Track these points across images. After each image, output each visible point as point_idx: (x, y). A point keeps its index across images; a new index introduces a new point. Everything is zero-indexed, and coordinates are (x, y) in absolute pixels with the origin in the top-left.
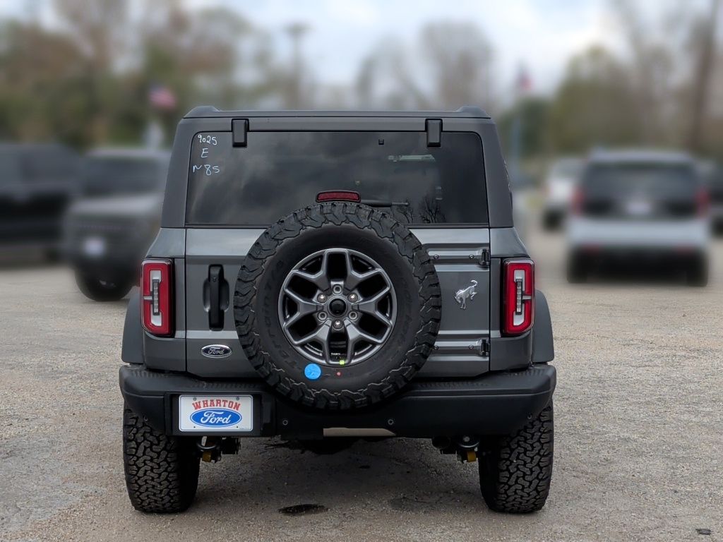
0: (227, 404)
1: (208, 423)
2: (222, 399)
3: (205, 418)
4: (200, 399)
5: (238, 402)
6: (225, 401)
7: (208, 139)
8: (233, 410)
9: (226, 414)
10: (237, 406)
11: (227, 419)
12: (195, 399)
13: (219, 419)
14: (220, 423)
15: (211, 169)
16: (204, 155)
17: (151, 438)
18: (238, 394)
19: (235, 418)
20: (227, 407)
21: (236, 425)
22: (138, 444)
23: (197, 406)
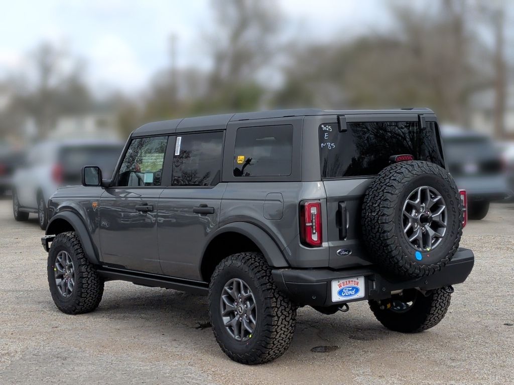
0: (353, 283)
1: (345, 296)
2: (350, 280)
3: (344, 292)
4: (341, 281)
5: (358, 281)
6: (352, 281)
7: (327, 128)
8: (356, 286)
9: (353, 288)
10: (357, 284)
11: (354, 291)
12: (339, 282)
13: (350, 292)
14: (351, 295)
15: (331, 145)
16: (326, 137)
17: (285, 313)
18: (357, 276)
19: (357, 290)
20: (353, 285)
21: (357, 295)
22: (279, 317)
23: (340, 286)
